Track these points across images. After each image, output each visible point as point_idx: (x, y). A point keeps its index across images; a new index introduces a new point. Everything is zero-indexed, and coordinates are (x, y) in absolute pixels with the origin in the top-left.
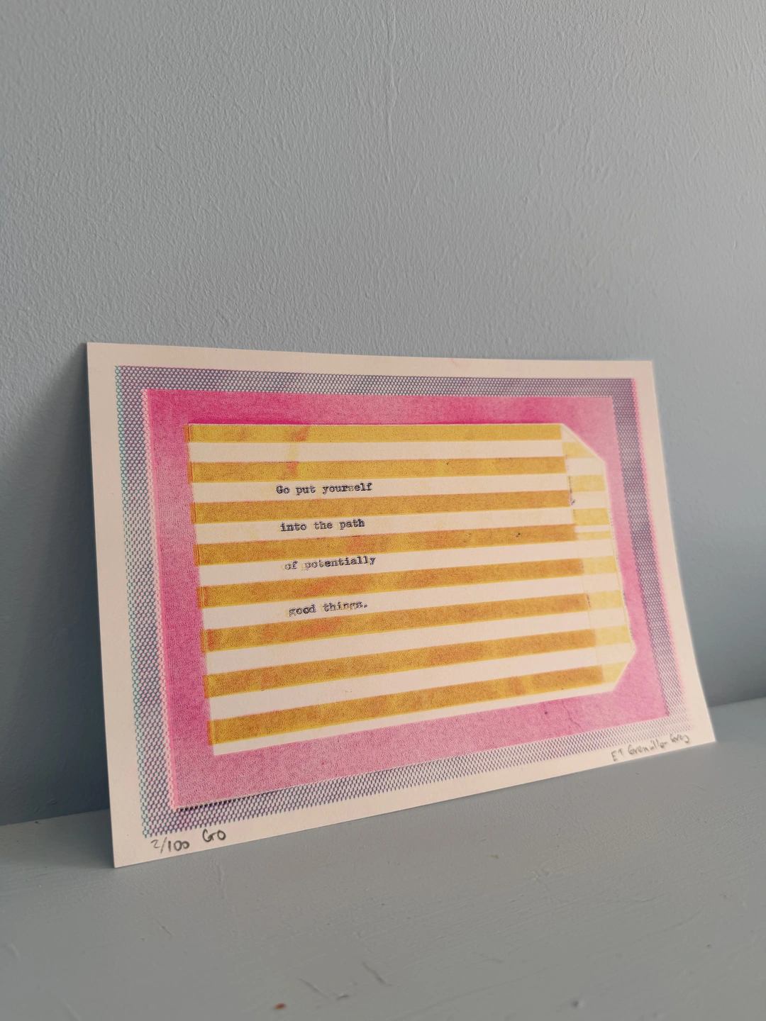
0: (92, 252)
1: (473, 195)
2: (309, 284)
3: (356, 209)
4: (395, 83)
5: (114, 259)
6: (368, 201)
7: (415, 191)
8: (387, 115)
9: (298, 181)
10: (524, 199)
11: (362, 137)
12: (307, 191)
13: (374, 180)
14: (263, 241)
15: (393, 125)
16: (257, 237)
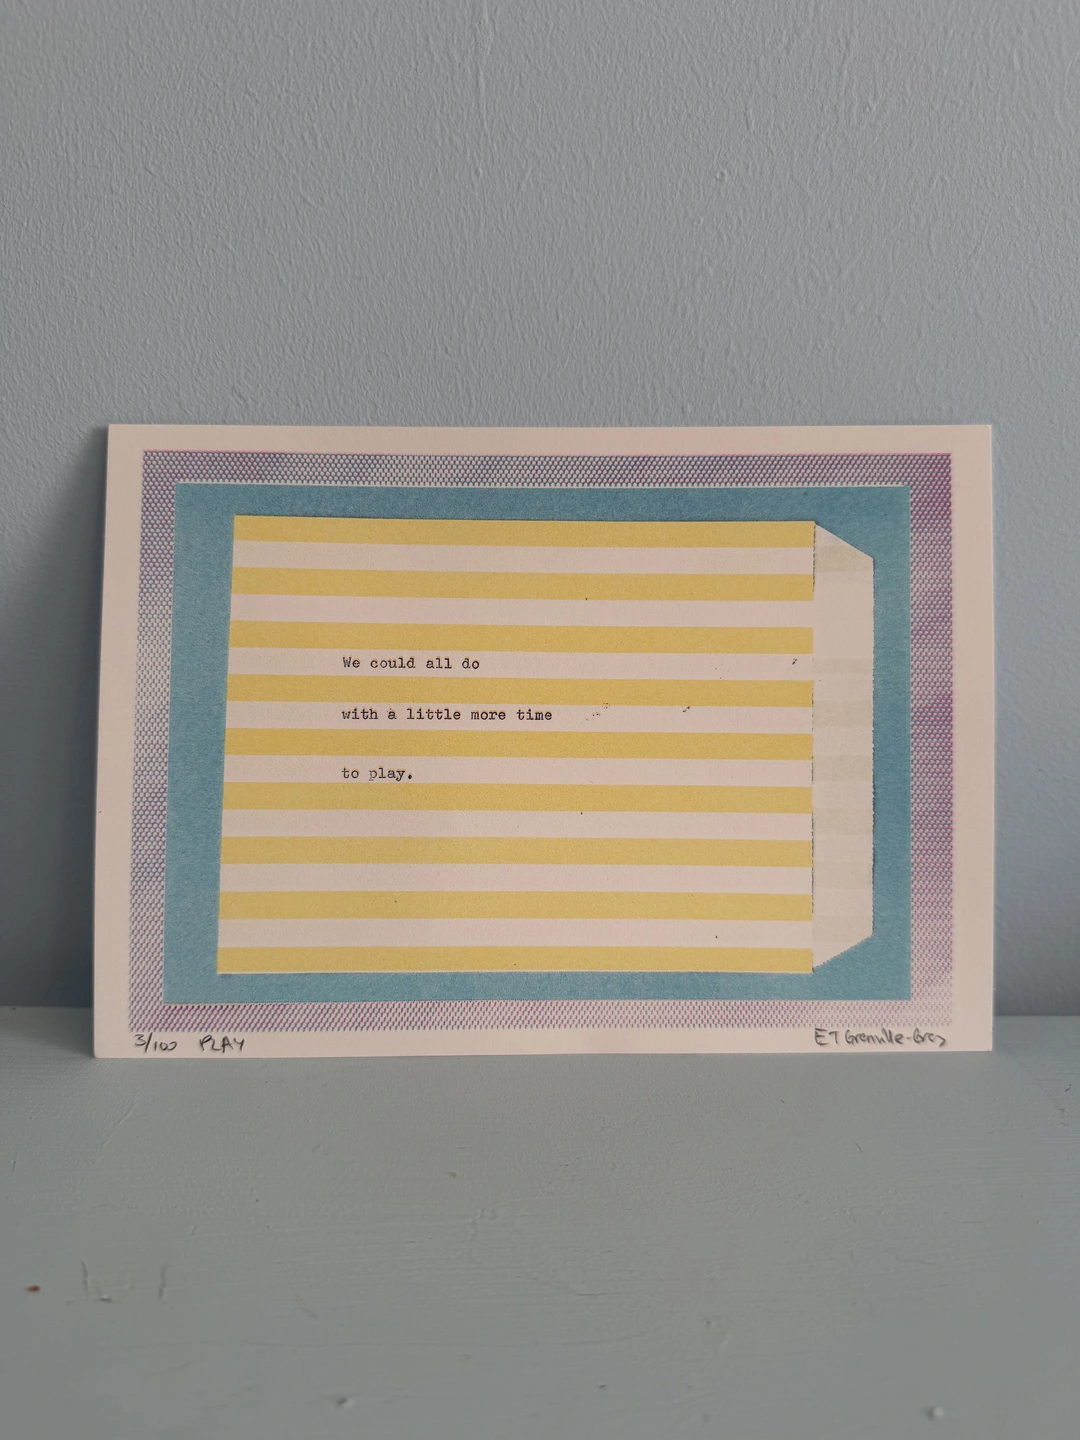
0: (72, 323)
1: (624, 179)
2: (360, 341)
3: (430, 224)
4: (491, 18)
5: (100, 328)
6: (448, 209)
7: (524, 186)
8: (478, 70)
9: (341, 193)
10: (718, 176)
11: (438, 112)
12: (355, 205)
13: (457, 176)
14: (293, 287)
15: (487, 86)
16: (285, 281)
